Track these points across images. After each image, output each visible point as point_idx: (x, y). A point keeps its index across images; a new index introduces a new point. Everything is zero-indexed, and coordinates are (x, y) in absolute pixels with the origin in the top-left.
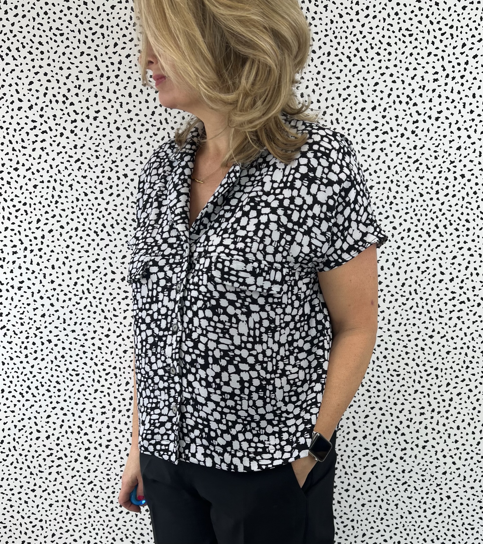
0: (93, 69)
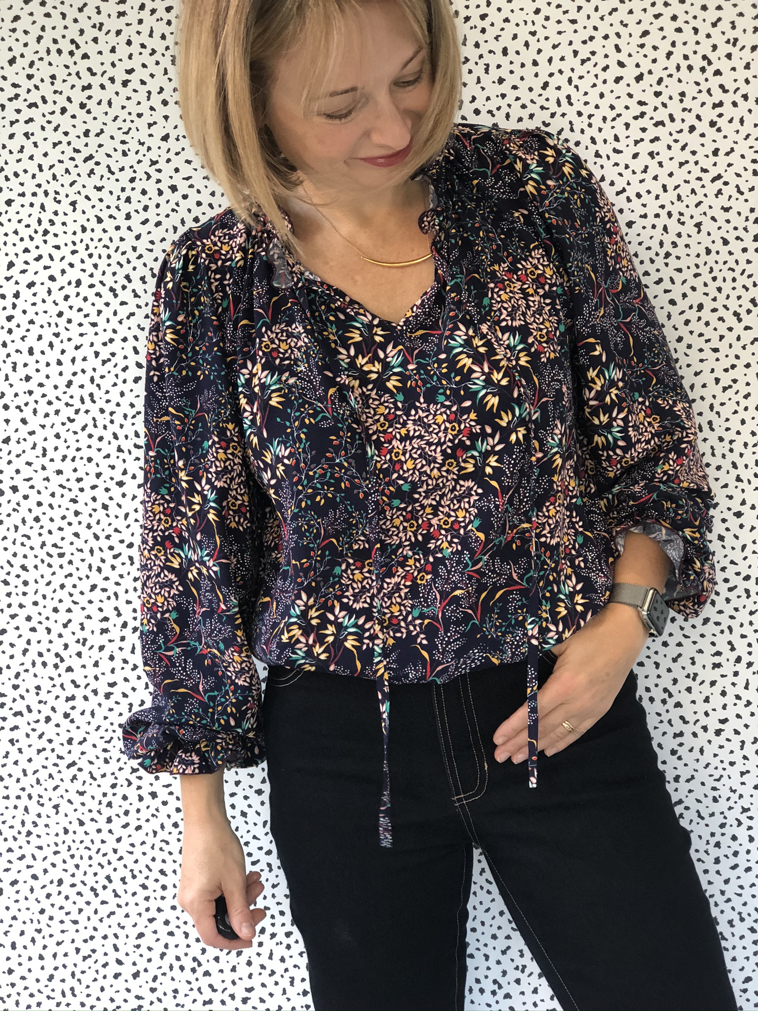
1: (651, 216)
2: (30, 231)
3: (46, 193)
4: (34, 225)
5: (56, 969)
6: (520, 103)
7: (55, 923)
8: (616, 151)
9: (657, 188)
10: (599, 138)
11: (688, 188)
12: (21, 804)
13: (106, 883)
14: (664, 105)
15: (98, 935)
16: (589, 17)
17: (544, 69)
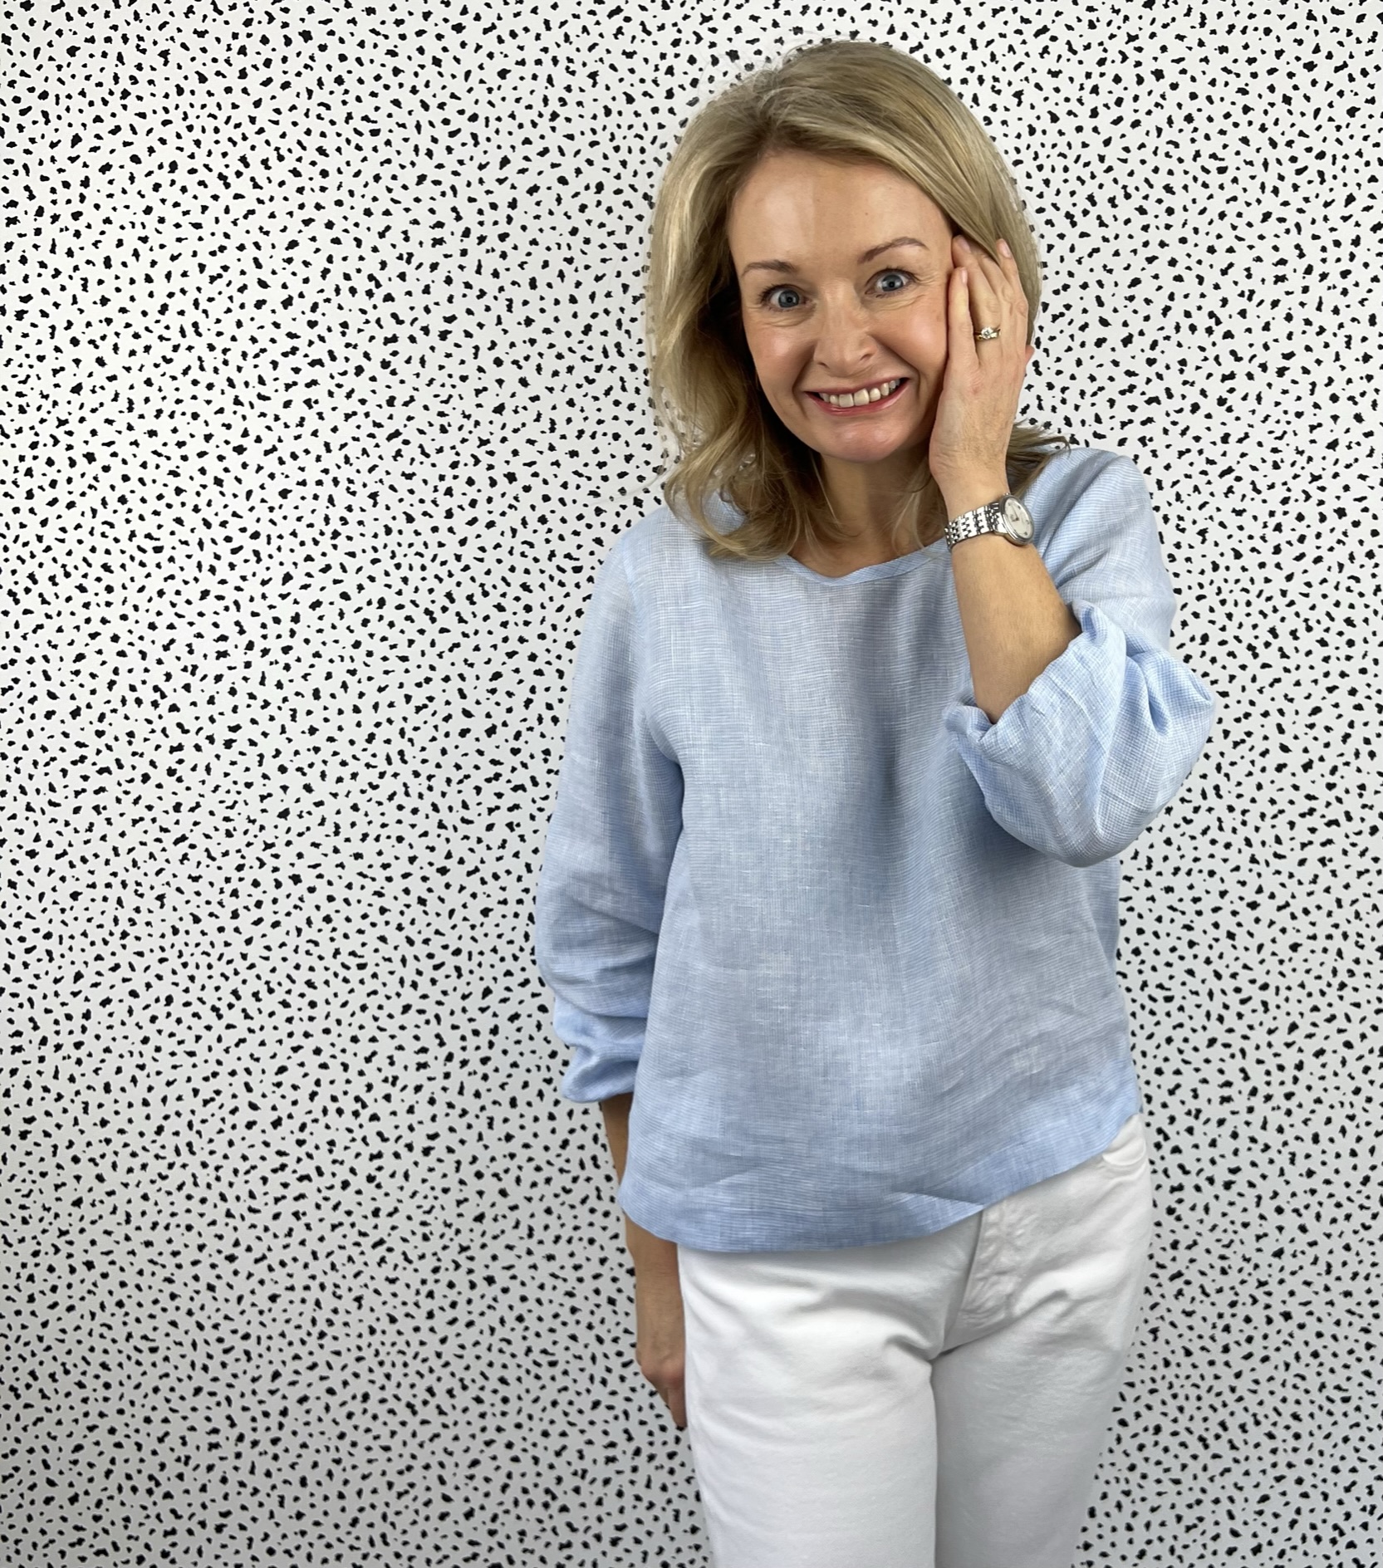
0: (447, 217)
2: (314, 532)
3: (336, 482)
4: (319, 524)
5: (361, 1510)
7: (359, 1451)
8: (1097, 435)
10: (1075, 418)
11: (1191, 483)
12: (310, 1297)
13: (427, 1397)
14: (1160, 376)
15: (418, 1465)
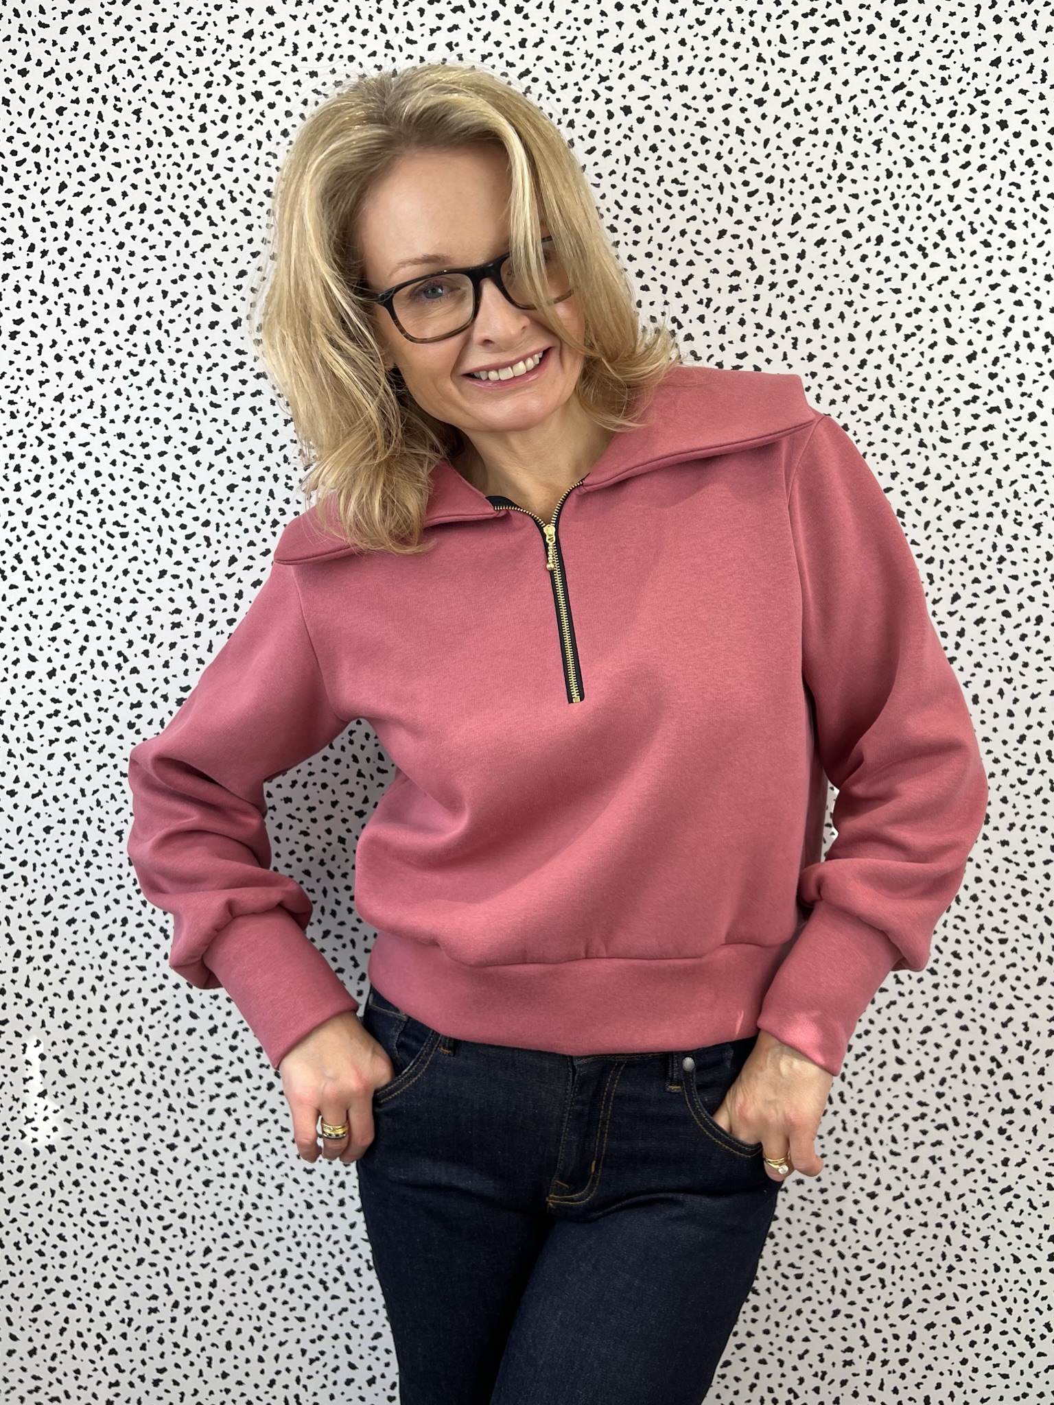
1: (982, 515)
2: (256, 521)
3: (276, 478)
4: (262, 514)
5: (278, 1373)
6: (833, 383)
7: (277, 1321)
8: (943, 440)
9: (989, 483)
10: (924, 425)
11: (1027, 483)
12: (239, 1183)
13: (338, 1275)
14: (1000, 389)
15: (328, 1335)
16: (914, 286)
17: (861, 345)
